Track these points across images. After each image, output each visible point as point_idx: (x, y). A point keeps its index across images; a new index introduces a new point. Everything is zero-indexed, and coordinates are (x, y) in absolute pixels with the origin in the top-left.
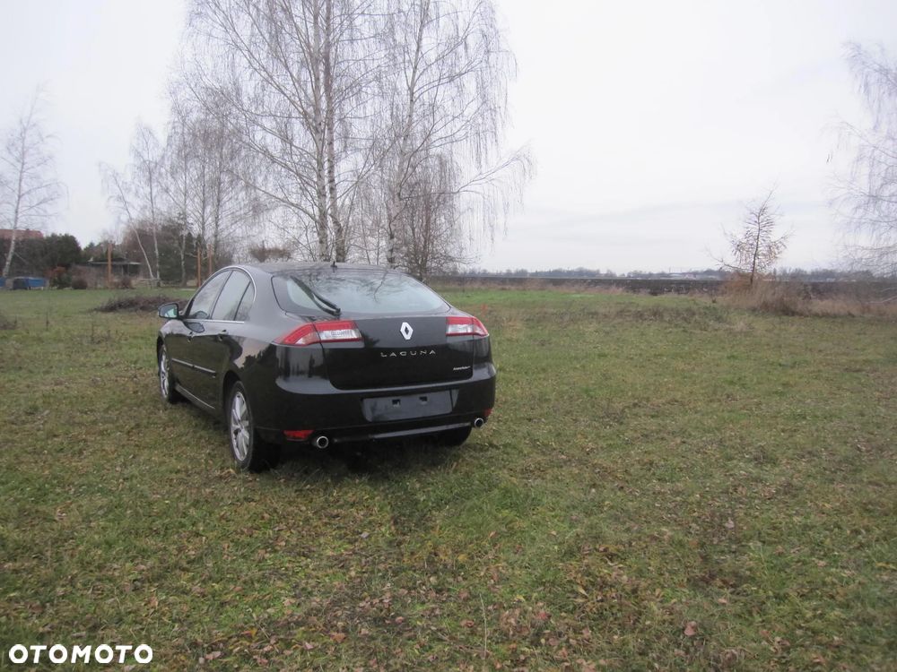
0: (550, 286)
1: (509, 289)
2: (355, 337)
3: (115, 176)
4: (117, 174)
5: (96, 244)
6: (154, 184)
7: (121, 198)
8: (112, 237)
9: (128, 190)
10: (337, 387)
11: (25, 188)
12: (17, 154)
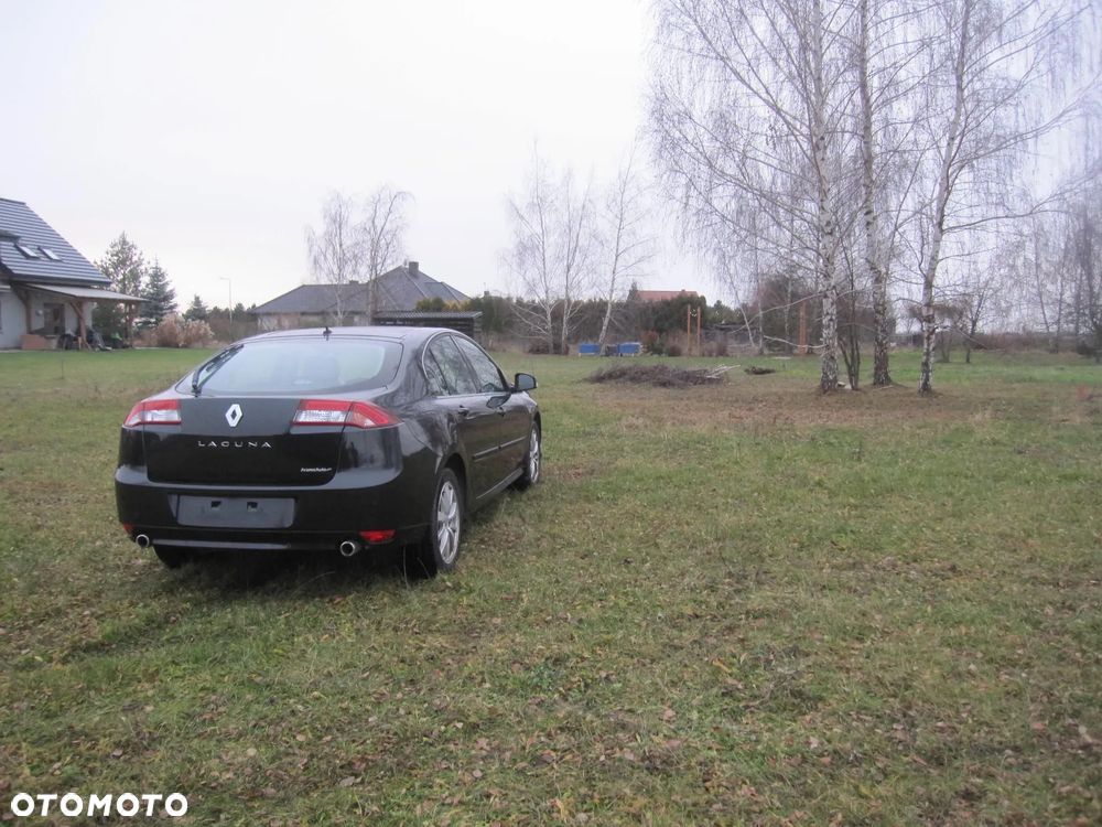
2: (177, 419)
10: (153, 478)
11: (622, 246)
12: (616, 211)
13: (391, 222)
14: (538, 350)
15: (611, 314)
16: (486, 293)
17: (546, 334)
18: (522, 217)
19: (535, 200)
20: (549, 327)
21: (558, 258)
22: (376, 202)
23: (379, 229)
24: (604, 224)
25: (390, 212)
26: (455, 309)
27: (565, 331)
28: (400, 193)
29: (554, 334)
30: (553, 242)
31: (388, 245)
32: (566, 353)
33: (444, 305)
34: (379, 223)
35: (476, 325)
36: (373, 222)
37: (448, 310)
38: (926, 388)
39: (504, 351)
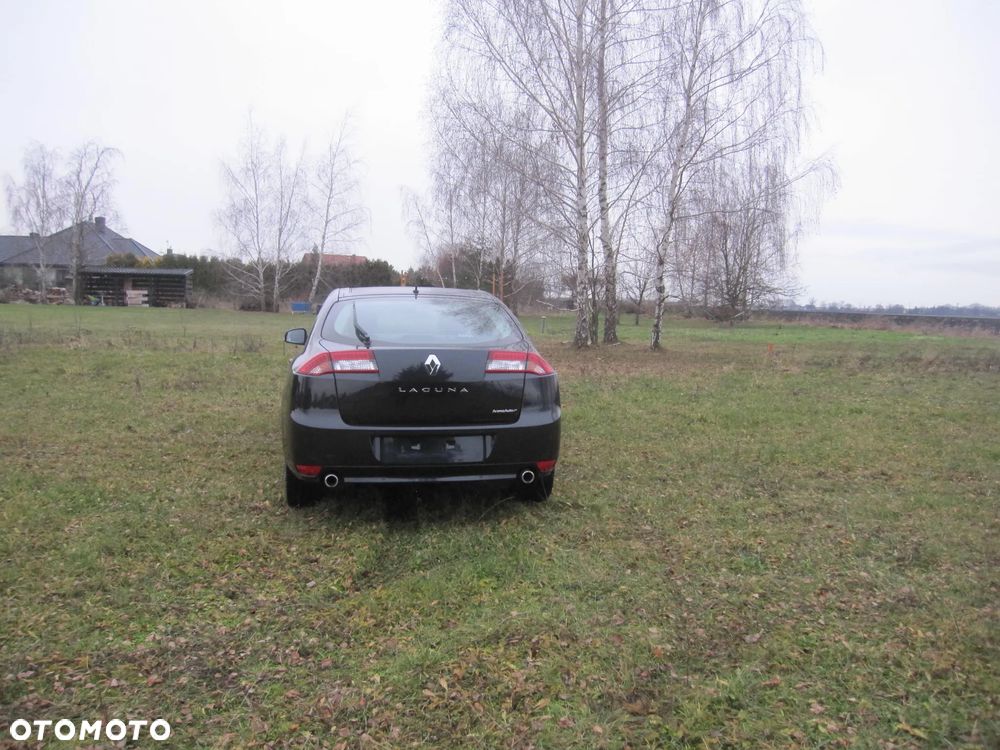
0: (895, 327)
1: (842, 328)
2: (373, 368)
3: (416, 199)
4: (418, 198)
5: (415, 269)
6: (454, 208)
7: (421, 223)
8: (427, 262)
9: (429, 214)
10: (346, 421)
11: (332, 213)
12: (326, 180)
13: (97, 176)
14: (249, 307)
15: (321, 275)
16: (169, 251)
17: (257, 291)
18: (236, 181)
19: (250, 166)
20: (262, 285)
21: (270, 222)
22: (81, 156)
23: (84, 184)
24: (315, 192)
25: (96, 167)
26: (148, 265)
27: (276, 291)
28: (108, 149)
29: (267, 293)
30: (267, 205)
31: (95, 200)
32: (277, 311)
33: (138, 262)
34: (84, 178)
35: (188, 282)
36: (78, 176)
37: (140, 266)
38: (656, 345)
39: (214, 307)
